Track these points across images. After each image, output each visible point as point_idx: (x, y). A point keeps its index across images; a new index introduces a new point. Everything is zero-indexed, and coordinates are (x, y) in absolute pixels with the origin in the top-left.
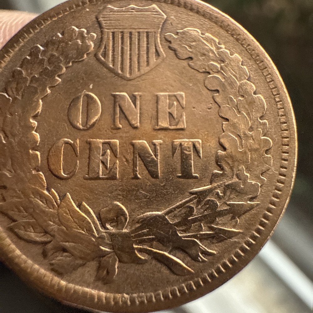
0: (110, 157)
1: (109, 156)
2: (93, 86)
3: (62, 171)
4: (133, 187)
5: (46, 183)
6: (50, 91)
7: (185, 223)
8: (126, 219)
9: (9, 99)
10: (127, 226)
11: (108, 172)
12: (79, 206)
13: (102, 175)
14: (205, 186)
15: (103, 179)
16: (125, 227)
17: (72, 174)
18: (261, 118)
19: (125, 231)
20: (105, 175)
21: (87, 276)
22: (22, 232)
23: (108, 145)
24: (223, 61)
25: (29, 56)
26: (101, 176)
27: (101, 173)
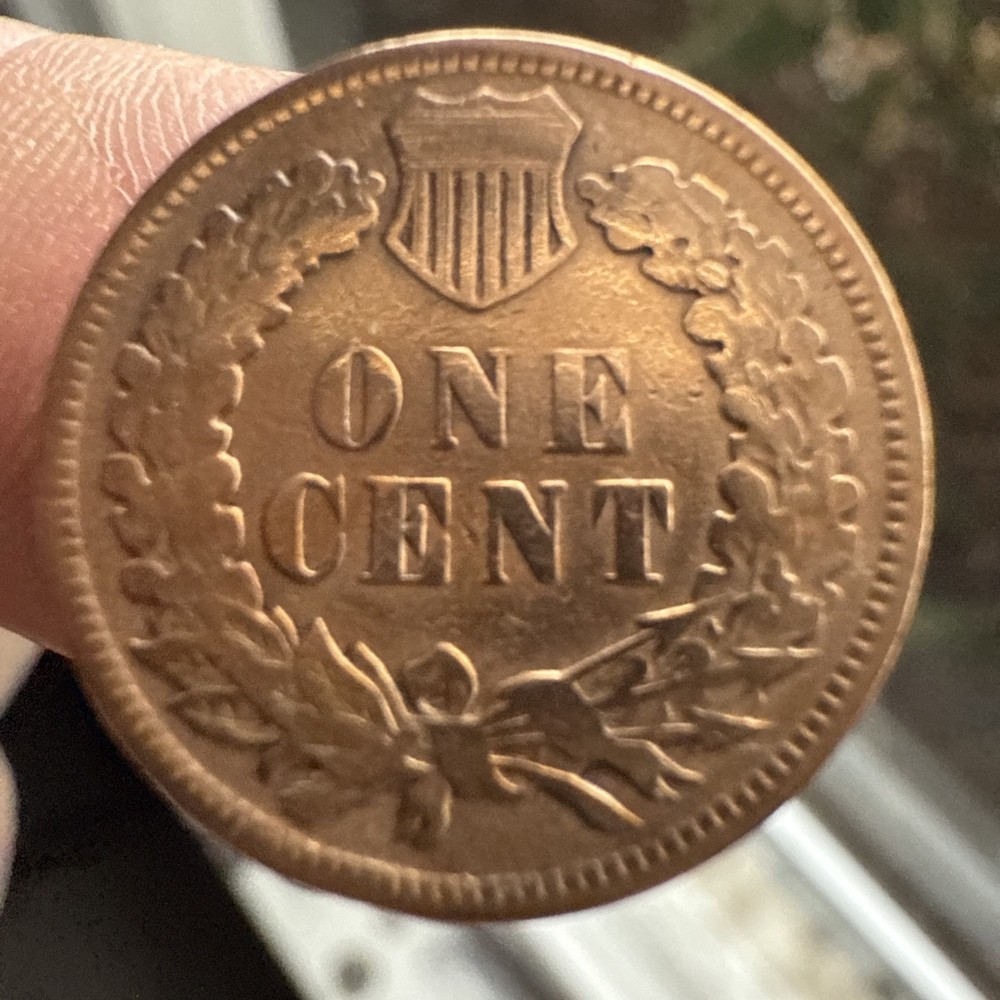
0: (428, 523)
1: (424, 524)
2: (378, 328)
3: (302, 560)
4: (489, 606)
5: (263, 590)
6: (262, 341)
7: (623, 699)
8: (469, 688)
9: (154, 363)
10: (473, 704)
11: (421, 564)
12: (350, 652)
13: (407, 573)
14: (676, 604)
15: (409, 583)
16: (467, 709)
17: (327, 569)
19: (469, 718)
20: (414, 573)
21: (371, 831)
22: (204, 717)
23: (422, 493)
24: (736, 261)
25: (200, 240)
26: (405, 577)
27: (405, 568)
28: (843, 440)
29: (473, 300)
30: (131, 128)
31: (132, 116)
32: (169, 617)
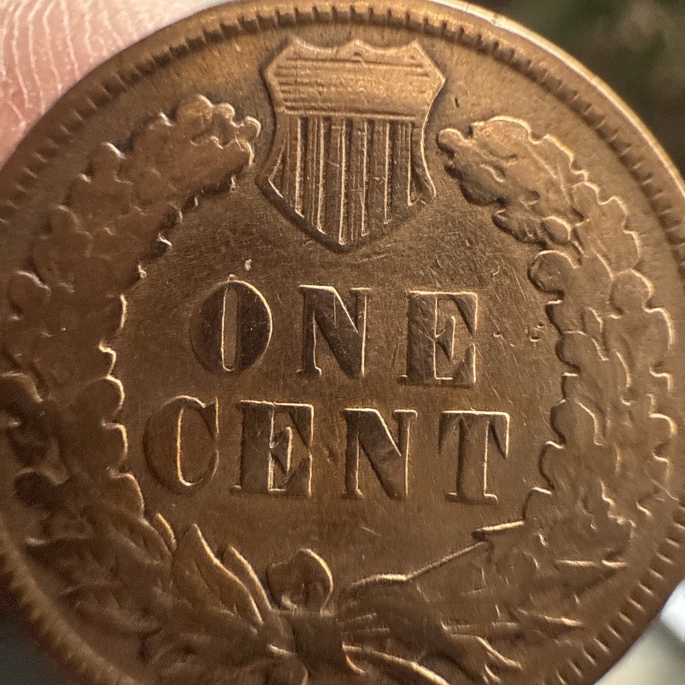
0: (292, 444)
1: (290, 443)
2: (252, 264)
3: (180, 473)
4: (345, 517)
5: (144, 499)
6: (145, 272)
8: (326, 588)
9: (44, 289)
10: (329, 601)
11: (287, 479)
12: (221, 554)
13: (274, 487)
14: (509, 521)
15: (276, 495)
16: (324, 606)
17: (202, 481)
18: (658, 367)
19: (325, 613)
20: (280, 487)
22: (91, 606)
23: (289, 416)
24: (581, 217)
25: (87, 174)
26: (272, 490)
27: (272, 483)
28: (663, 382)
29: (341, 241)
30: (23, 44)
31: (24, 32)
32: (61, 519)
